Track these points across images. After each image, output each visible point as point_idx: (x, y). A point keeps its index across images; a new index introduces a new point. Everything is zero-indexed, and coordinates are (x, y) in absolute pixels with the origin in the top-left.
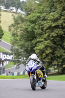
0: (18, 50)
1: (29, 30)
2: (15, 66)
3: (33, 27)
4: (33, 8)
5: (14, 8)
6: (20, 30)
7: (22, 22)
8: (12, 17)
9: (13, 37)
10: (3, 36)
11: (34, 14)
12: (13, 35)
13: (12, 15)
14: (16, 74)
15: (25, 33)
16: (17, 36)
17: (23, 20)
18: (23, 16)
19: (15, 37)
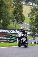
0: (34, 28)
5: (31, 3)
6: (35, 16)
7: (36, 11)
8: (30, 8)
10: (25, 20)
12: (31, 19)
13: (30, 7)
14: (33, 43)
16: (33, 20)
19: (32, 20)
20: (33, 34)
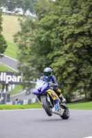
0: (27, 68)
1: (42, 39)
2: (25, 91)
3: (48, 36)
4: (47, 9)
5: (21, 9)
6: (31, 40)
8: (19, 22)
9: (20, 51)
10: (6, 50)
11: (49, 17)
12: (21, 47)
13: (19, 19)
14: (26, 102)
15: (37, 44)
16: (26, 48)
17: (33, 26)
18: (34, 20)
19: (23, 50)
20: (26, 82)
